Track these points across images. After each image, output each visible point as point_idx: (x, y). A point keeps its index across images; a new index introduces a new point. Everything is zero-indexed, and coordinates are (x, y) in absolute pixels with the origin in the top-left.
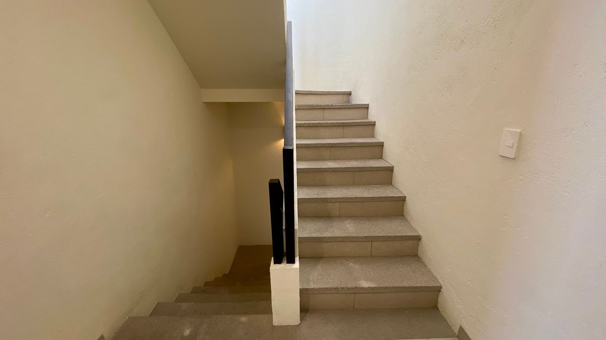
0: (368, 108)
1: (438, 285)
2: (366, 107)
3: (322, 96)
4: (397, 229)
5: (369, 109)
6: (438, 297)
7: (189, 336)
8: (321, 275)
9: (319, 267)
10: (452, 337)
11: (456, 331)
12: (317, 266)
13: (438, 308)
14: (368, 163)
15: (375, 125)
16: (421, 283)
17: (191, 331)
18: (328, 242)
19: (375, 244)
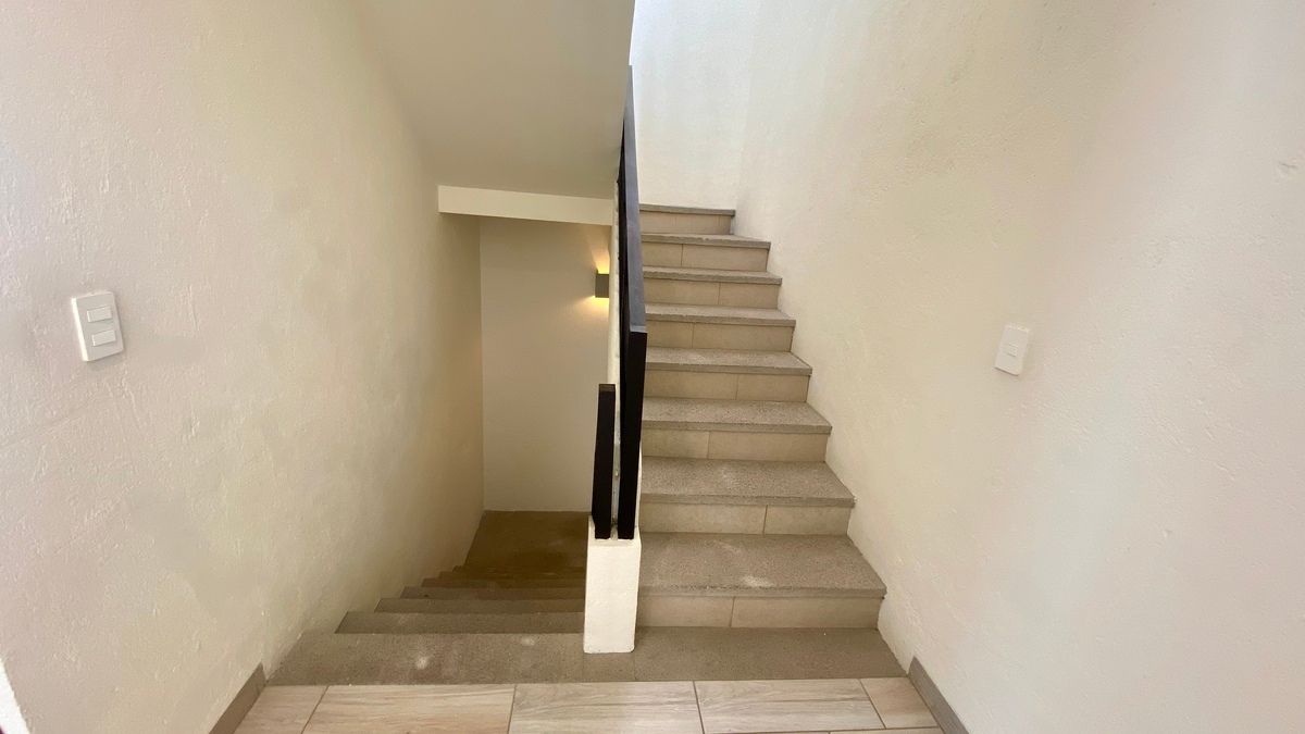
0: (768, 250)
1: (882, 588)
2: (765, 248)
3: (679, 217)
4: (813, 486)
5: (771, 252)
6: (879, 607)
7: (427, 669)
8: (673, 564)
9: (668, 550)
10: (900, 676)
11: (907, 668)
12: (665, 547)
13: (877, 630)
14: (765, 359)
15: (780, 285)
16: (850, 583)
17: (431, 661)
18: (687, 504)
19: (773, 511)
